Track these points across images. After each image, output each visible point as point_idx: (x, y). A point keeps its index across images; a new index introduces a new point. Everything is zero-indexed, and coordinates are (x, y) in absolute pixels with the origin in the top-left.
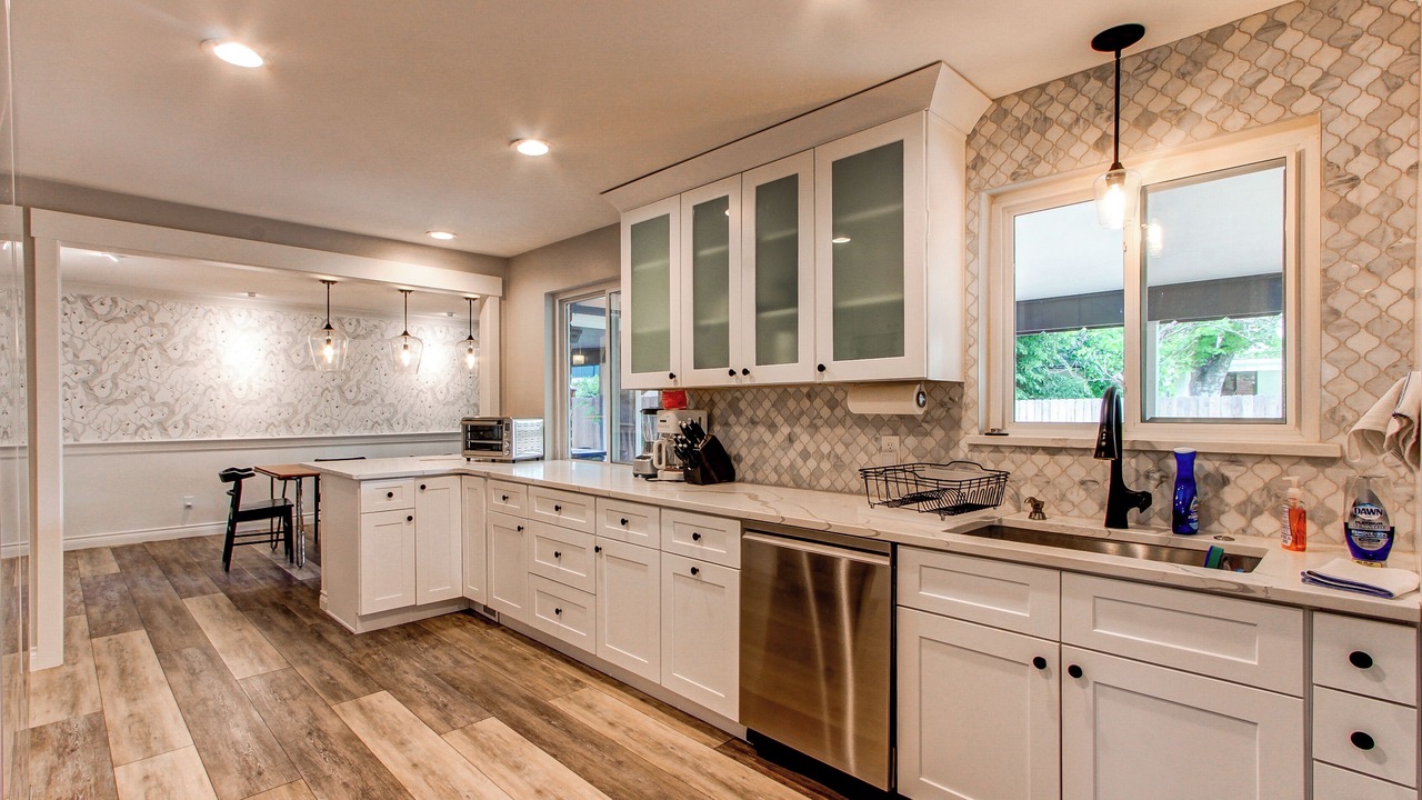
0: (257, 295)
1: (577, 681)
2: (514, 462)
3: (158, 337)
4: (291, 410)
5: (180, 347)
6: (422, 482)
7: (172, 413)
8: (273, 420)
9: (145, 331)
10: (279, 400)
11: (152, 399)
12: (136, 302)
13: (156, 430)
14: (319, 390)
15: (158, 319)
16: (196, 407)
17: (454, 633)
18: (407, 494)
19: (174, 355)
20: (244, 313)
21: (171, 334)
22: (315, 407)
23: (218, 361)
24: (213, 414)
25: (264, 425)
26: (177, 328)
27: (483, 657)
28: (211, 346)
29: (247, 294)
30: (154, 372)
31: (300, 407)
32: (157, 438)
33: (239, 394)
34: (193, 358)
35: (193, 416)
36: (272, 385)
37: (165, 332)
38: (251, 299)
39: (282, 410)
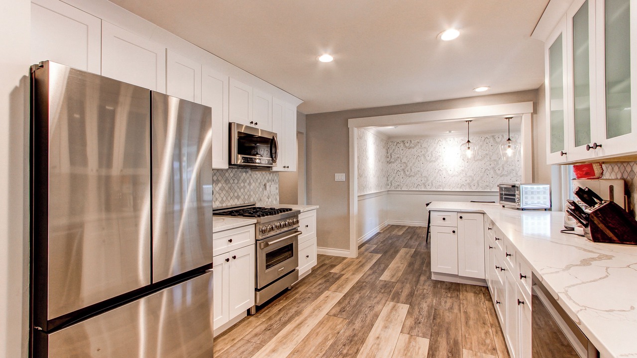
0: (452, 132)
1: (494, 349)
2: (523, 209)
3: (423, 152)
4: (471, 179)
5: (430, 155)
6: (461, 215)
7: (428, 180)
8: (463, 183)
9: (419, 151)
10: (466, 174)
11: (421, 175)
12: (417, 141)
13: (423, 186)
14: (483, 170)
15: (423, 146)
16: (435, 178)
17: (471, 296)
18: (453, 219)
19: (428, 158)
20: (452, 139)
21: (427, 151)
22: (482, 177)
23: (443, 160)
24: (441, 180)
25: (460, 185)
26: (429, 149)
27: (466, 313)
28: (440, 154)
29: (448, 132)
30: (422, 165)
31: (475, 178)
32: (423, 189)
33: (450, 173)
34: (434, 159)
35: (434, 181)
36: (463, 168)
37: (425, 150)
38: (450, 134)
39: (467, 179)
